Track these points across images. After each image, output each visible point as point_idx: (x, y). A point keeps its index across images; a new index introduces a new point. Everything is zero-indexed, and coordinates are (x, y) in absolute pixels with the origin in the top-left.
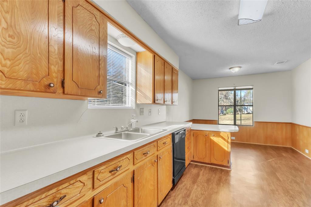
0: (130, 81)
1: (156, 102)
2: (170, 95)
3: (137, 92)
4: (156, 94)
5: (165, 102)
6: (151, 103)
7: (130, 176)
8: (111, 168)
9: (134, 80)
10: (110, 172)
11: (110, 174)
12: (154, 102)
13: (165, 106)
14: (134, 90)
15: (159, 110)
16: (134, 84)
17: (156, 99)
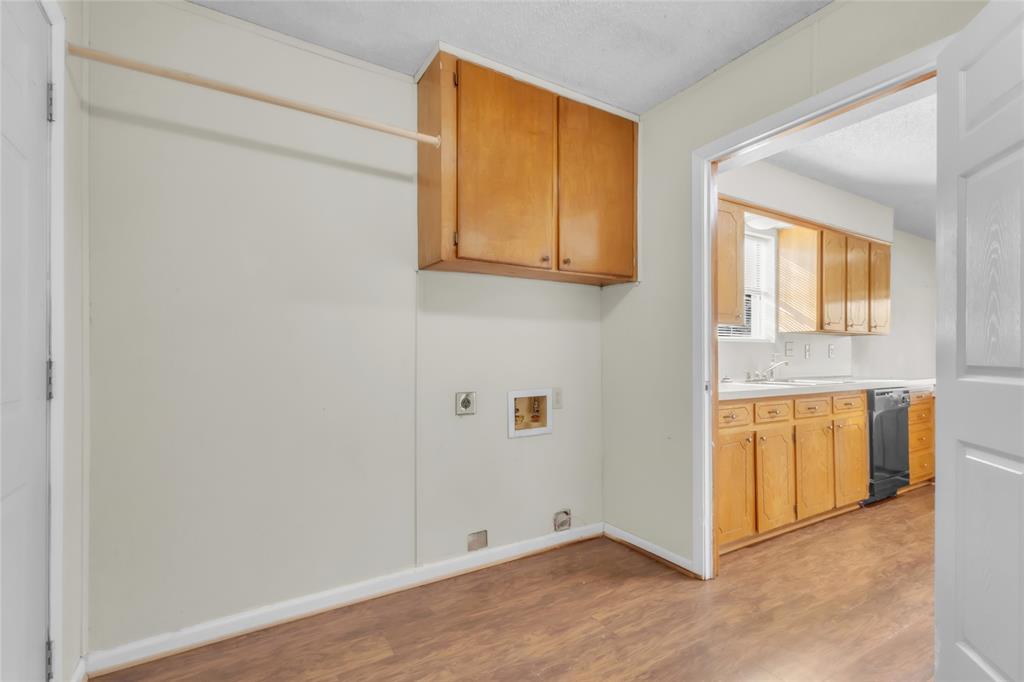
0: (763, 289)
1: (826, 327)
2: (864, 304)
3: (781, 309)
4: (825, 306)
5: (849, 328)
6: (814, 329)
7: (791, 431)
8: (771, 409)
9: (773, 287)
10: (769, 412)
11: (768, 415)
12: (821, 326)
13: (849, 338)
14: (773, 305)
15: (832, 347)
16: (774, 295)
17: (826, 320)
